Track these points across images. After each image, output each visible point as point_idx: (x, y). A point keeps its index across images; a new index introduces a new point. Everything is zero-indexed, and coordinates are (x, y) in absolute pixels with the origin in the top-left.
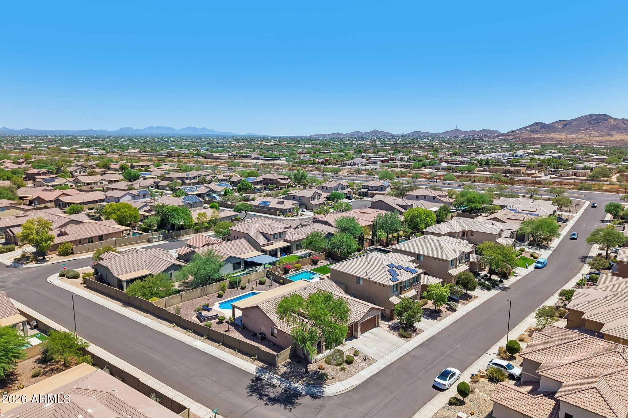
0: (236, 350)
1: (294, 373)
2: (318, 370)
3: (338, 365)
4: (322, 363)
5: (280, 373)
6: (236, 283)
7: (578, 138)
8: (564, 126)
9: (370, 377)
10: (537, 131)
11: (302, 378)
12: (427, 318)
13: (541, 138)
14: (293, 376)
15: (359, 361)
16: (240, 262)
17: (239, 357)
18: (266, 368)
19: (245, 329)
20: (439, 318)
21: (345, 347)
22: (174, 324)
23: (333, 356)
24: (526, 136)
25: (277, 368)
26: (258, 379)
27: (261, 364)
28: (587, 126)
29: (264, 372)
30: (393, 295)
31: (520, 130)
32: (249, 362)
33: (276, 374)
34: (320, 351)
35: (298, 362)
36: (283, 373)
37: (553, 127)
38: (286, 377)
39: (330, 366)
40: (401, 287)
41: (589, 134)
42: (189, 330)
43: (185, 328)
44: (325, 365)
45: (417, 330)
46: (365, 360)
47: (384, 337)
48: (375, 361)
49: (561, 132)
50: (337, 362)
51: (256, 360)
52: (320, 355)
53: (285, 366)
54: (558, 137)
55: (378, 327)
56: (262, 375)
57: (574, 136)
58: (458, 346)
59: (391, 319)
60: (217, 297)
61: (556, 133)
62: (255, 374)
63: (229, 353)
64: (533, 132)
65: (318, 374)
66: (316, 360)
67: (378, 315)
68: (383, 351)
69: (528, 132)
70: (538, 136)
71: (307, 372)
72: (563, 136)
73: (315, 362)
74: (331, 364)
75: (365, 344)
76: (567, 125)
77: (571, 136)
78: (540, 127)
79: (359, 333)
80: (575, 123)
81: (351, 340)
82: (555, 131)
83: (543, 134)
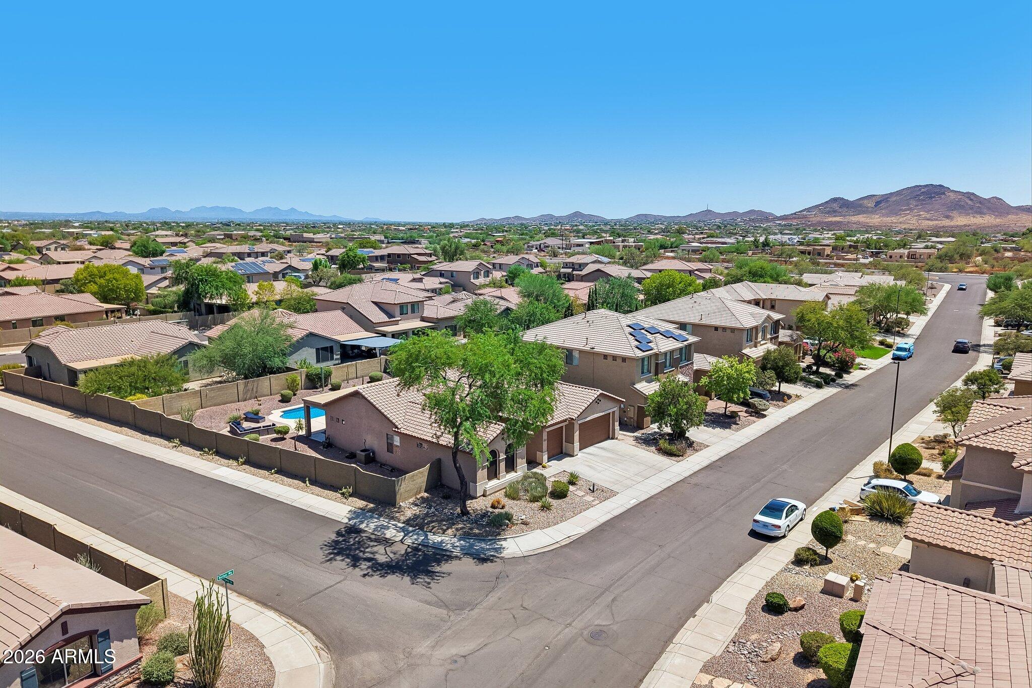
0: (307, 479)
1: (435, 515)
2: (491, 510)
3: (534, 499)
4: (500, 495)
5: (403, 518)
6: (320, 378)
7: (900, 223)
8: (878, 203)
9: (607, 521)
10: (835, 211)
11: (454, 524)
12: (711, 427)
13: (842, 222)
14: (432, 522)
15: (581, 493)
16: (331, 348)
17: (312, 493)
18: (371, 510)
19: (331, 447)
20: (734, 426)
21: (546, 470)
22: (177, 441)
23: (523, 484)
24: (818, 219)
25: (395, 510)
26: (353, 530)
27: (361, 503)
28: (913, 203)
29: (366, 518)
30: (642, 380)
31: (808, 210)
32: (335, 500)
33: (395, 520)
34: (493, 473)
35: (446, 497)
36: (410, 518)
37: (861, 206)
38: (417, 525)
39: (516, 502)
40: (657, 364)
41: (917, 216)
42: (207, 450)
43: (198, 448)
44: (504, 501)
45: (695, 445)
46: (593, 492)
47: (627, 455)
48: (613, 494)
49: (872, 212)
50: (532, 494)
51: (351, 496)
52: (494, 482)
53: (416, 505)
54: (868, 221)
55: (613, 439)
56: (362, 522)
57: (894, 219)
58: (785, 467)
59: (640, 426)
60: (279, 401)
61: (864, 215)
62: (346, 521)
63: (290, 486)
64: (829, 212)
65: (489, 516)
66: (485, 491)
67: (614, 412)
68: (629, 476)
69: (822, 213)
70: (838, 219)
71: (465, 512)
72: (875, 220)
73: (484, 495)
74: (520, 499)
75: (590, 466)
76: (881, 202)
77: (888, 220)
78: (839, 205)
79: (577, 444)
80: (894, 199)
81: (559, 459)
82: (864, 212)
83: (844, 216)
